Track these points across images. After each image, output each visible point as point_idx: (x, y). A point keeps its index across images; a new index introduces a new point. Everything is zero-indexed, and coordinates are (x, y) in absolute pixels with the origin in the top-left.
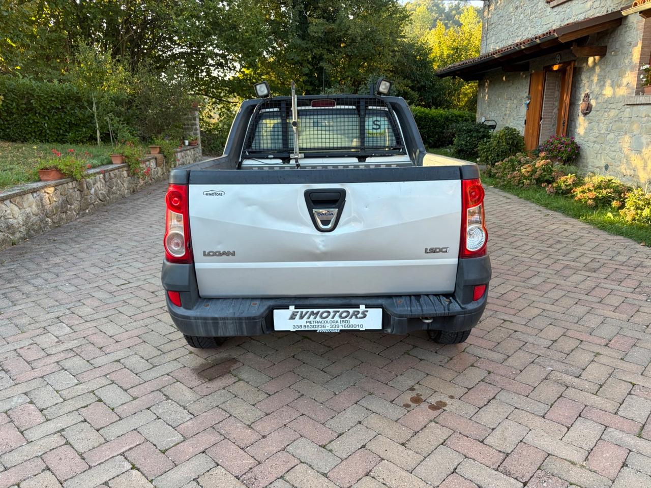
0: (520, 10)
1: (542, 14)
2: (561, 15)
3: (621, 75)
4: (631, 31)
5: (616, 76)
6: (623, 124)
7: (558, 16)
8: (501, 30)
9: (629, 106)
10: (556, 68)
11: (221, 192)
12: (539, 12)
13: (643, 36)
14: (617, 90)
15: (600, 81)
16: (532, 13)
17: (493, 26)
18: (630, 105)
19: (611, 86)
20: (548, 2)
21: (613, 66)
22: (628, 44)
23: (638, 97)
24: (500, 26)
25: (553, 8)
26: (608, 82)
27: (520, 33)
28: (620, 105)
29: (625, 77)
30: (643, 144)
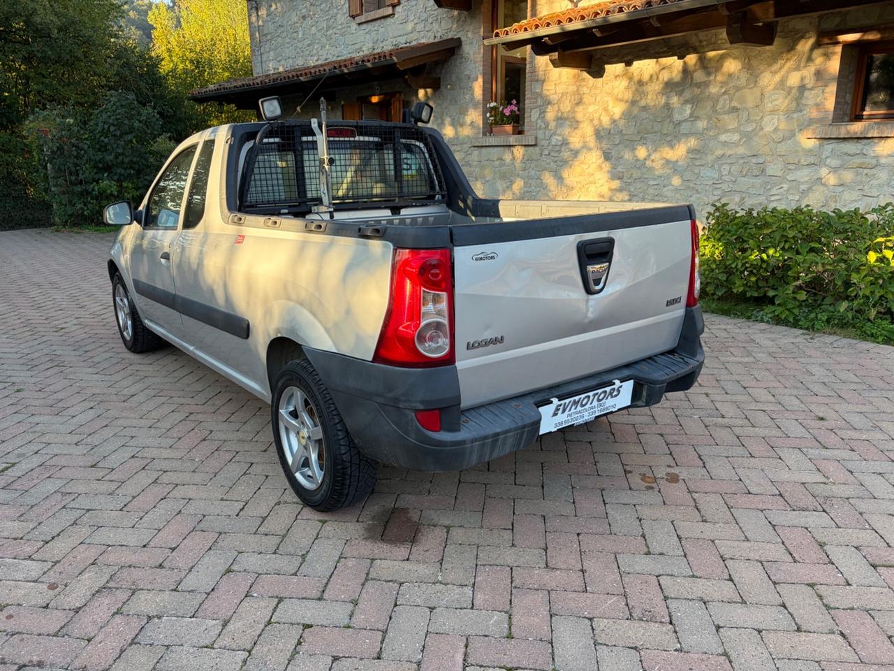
0: (308, 21)
1: (343, 30)
2: (373, 34)
3: (463, 112)
4: (468, 63)
5: (457, 114)
6: (472, 169)
7: (368, 36)
8: (283, 44)
9: (476, 148)
10: (375, 99)
11: (493, 255)
12: (340, 27)
13: (483, 70)
14: (460, 129)
15: (437, 119)
16: (329, 28)
17: (269, 37)
18: (478, 147)
19: (451, 125)
20: (353, 17)
21: (451, 101)
22: (467, 77)
23: (485, 138)
24: (279, 40)
25: (359, 24)
26: (448, 120)
27: (315, 52)
28: (466, 147)
29: (467, 115)
30: (498, 190)
